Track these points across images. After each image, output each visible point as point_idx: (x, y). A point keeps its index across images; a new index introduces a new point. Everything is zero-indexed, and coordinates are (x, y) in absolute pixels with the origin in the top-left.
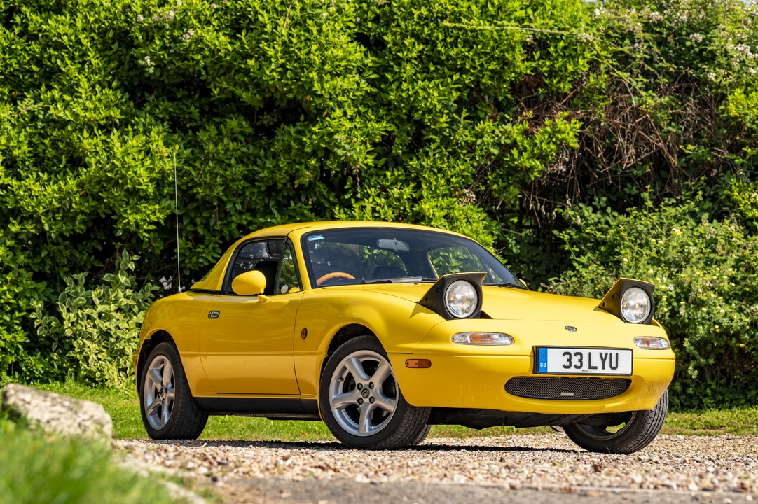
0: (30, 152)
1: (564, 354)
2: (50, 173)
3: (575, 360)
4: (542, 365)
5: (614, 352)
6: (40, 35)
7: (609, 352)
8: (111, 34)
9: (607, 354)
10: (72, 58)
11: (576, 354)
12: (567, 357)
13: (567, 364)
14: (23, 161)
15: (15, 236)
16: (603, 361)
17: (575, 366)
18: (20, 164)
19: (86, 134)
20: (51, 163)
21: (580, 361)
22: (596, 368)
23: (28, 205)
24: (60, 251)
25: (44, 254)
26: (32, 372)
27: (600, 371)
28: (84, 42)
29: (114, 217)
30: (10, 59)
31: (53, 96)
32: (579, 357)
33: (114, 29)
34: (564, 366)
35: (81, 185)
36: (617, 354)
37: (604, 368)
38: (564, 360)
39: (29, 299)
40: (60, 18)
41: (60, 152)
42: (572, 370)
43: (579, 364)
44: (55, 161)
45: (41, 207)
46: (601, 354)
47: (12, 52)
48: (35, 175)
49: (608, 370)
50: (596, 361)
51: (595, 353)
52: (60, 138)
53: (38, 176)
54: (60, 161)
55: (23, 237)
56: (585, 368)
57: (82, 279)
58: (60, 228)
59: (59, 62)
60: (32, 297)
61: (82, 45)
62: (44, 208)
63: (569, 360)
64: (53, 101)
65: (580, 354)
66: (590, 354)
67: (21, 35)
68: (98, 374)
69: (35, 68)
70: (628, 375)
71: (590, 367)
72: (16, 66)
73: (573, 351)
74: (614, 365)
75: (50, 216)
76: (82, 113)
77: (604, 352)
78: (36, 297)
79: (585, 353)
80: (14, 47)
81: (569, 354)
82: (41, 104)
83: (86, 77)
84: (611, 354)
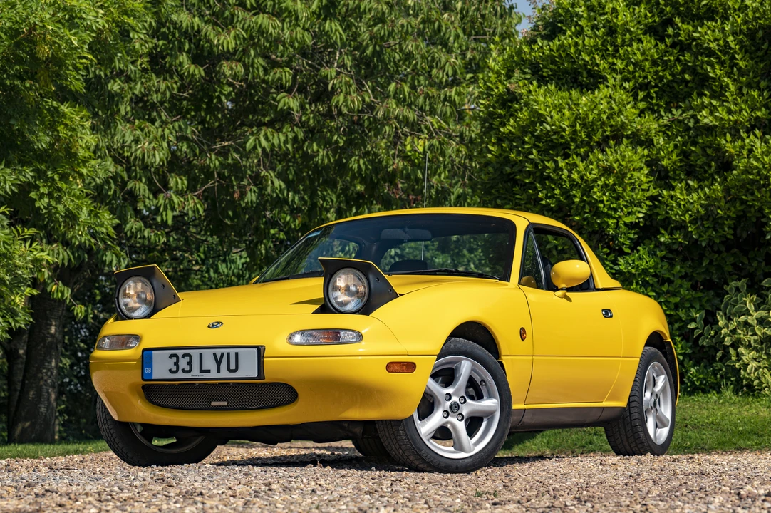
0: (681, 161)
1: (171, 356)
2: (699, 180)
3: (183, 363)
4: (147, 370)
5: (232, 351)
6: (694, 43)
7: (225, 351)
8: (760, 34)
9: (222, 354)
10: (722, 63)
11: (184, 356)
12: (174, 359)
13: (174, 368)
14: (674, 171)
15: (667, 247)
16: (219, 363)
17: (184, 371)
18: (671, 174)
19: (729, 137)
20: (702, 170)
21: (190, 363)
22: (208, 371)
23: (675, 214)
24: (723, 258)
25: (705, 263)
26: (693, 383)
27: (214, 374)
28: (732, 45)
29: (764, 220)
30: (664, 71)
31: (703, 103)
32: (187, 359)
33: (764, 29)
34: (171, 371)
35: (727, 190)
36: (237, 354)
37: (219, 371)
38: (170, 364)
39: (688, 310)
40: (710, 24)
41: (710, 158)
42: (180, 375)
43: (187, 368)
44: (706, 168)
45: (687, 216)
46: (215, 354)
47: (665, 63)
48: (683, 184)
49: (225, 373)
50: (209, 363)
51: (208, 354)
52: (708, 144)
53: (687, 184)
54: (710, 167)
55: (675, 247)
56: (196, 372)
57: (743, 286)
58: (710, 236)
59: (709, 68)
60: (692, 307)
61: (731, 48)
62: (691, 216)
63: (176, 364)
64: (703, 106)
65: (189, 355)
66: (201, 355)
67: (673, 45)
68: (756, 382)
69: (687, 77)
70: (253, 379)
71: (202, 371)
72: (669, 77)
73: (180, 352)
74: (233, 366)
75: (699, 224)
76: (726, 116)
77: (219, 352)
78: (698, 307)
79: (195, 353)
80: (666, 58)
81: (175, 355)
82: (691, 112)
83: (734, 80)
84: (228, 354)
